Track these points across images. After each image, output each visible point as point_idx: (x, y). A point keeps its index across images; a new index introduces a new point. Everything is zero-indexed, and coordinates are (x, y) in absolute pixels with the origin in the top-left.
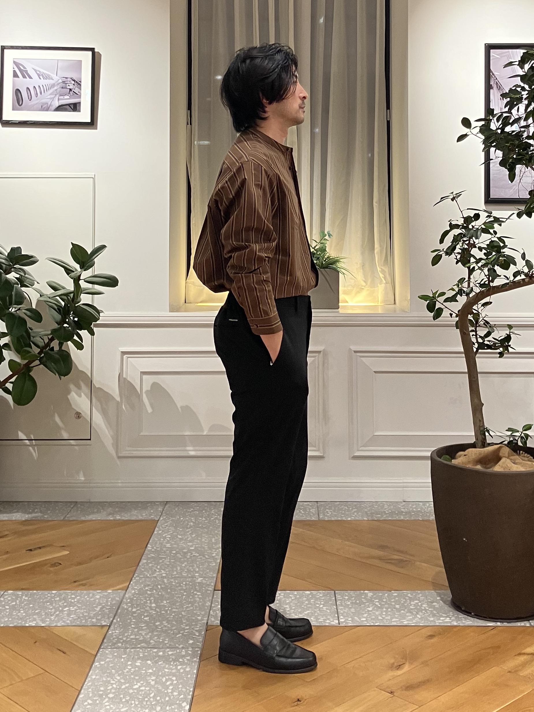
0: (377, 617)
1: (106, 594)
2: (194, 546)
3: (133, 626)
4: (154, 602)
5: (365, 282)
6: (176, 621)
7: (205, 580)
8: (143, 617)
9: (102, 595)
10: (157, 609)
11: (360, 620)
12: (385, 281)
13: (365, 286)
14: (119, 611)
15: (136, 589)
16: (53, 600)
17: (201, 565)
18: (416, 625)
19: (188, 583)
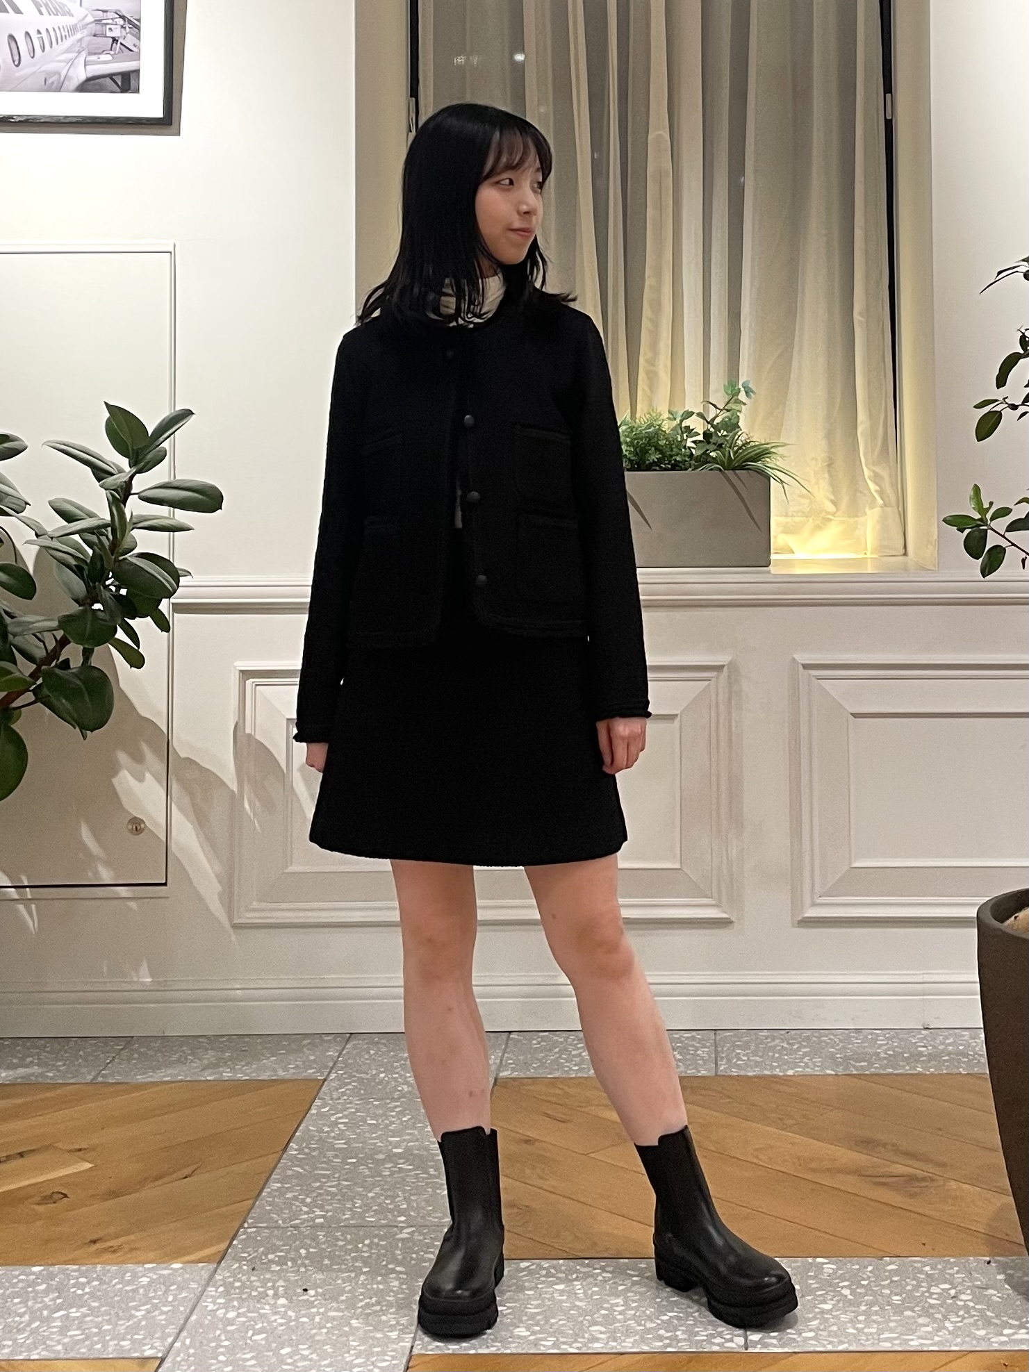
0: (842, 1329)
1: (165, 1272)
2: (405, 1144)
3: (222, 1358)
4: (286, 1288)
5: (834, 503)
6: (334, 1345)
7: (421, 1233)
8: (250, 1333)
9: (155, 1277)
10: (290, 1313)
11: (801, 1334)
12: (882, 499)
13: (834, 514)
14: (193, 1318)
15: (245, 1259)
16: (30, 1289)
17: (414, 1195)
18: (942, 1349)
19: (376, 1240)
